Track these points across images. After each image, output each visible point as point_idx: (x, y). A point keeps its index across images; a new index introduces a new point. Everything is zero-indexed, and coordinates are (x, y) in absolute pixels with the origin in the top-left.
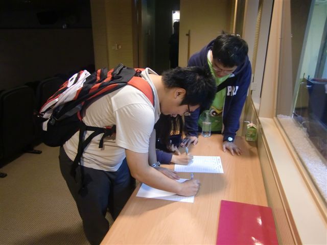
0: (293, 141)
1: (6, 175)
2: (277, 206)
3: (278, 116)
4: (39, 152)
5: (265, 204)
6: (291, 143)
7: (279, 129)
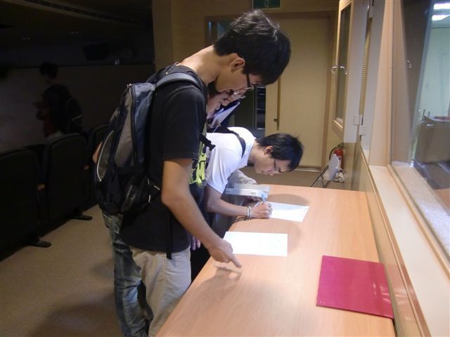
0: (410, 189)
1: (50, 245)
2: (390, 261)
3: (393, 162)
4: (89, 218)
5: (375, 260)
6: (407, 191)
7: (393, 178)
